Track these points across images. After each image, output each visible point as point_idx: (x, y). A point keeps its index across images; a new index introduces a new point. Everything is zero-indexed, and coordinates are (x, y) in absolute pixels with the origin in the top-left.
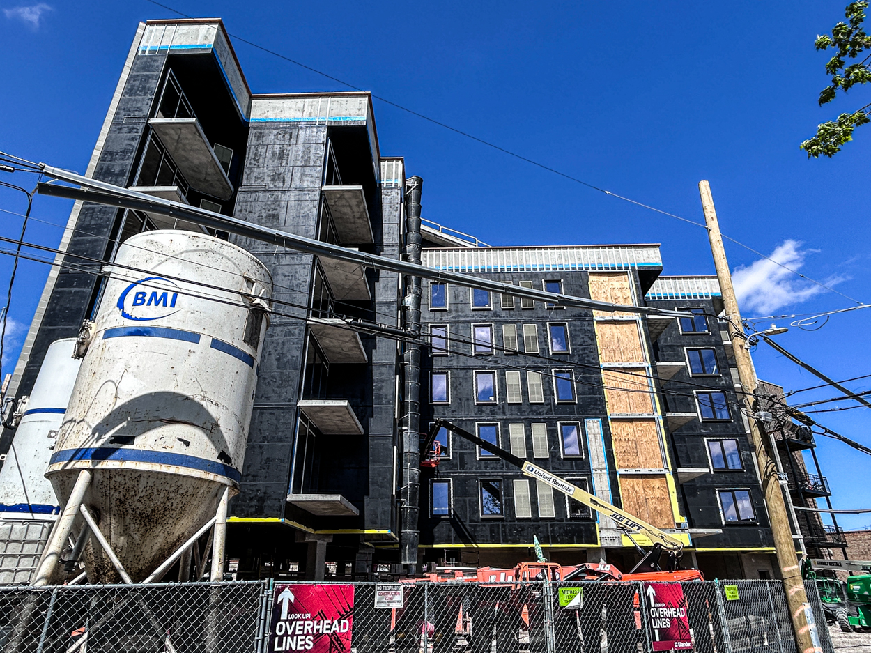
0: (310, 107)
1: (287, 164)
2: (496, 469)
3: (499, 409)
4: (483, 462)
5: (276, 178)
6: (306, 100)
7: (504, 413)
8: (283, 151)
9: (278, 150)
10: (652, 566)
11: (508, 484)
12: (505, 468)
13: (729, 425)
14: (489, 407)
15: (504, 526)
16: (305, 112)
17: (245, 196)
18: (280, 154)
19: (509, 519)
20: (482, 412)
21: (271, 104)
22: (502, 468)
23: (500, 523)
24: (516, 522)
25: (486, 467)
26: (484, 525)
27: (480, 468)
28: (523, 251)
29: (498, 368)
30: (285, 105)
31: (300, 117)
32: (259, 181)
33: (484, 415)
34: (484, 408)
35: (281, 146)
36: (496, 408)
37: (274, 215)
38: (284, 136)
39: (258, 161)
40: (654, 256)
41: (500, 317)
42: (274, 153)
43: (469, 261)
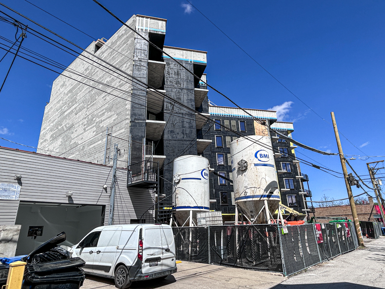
0: (185, 55)
1: (180, 77)
2: (225, 188)
3: (226, 167)
4: (221, 186)
5: (177, 83)
6: (184, 51)
7: (227, 169)
8: (178, 72)
9: (176, 71)
10: (290, 219)
11: (229, 193)
12: (228, 188)
13: (291, 174)
14: (222, 166)
15: (228, 208)
16: (184, 56)
17: (167, 89)
18: (177, 73)
19: (230, 205)
20: (220, 168)
21: (170, 51)
22: (227, 188)
23: (227, 207)
24: (232, 207)
25: (222, 188)
26: (222, 208)
27: (220, 188)
28: (232, 109)
29: (225, 153)
30: (176, 52)
31: (182, 58)
32: (171, 83)
33: (220, 169)
34: (221, 167)
35: (177, 70)
36: (224, 167)
37: (179, 98)
38: (177, 65)
39: (169, 75)
40: (274, 115)
41: (225, 134)
42: (175, 73)
43: (213, 111)
